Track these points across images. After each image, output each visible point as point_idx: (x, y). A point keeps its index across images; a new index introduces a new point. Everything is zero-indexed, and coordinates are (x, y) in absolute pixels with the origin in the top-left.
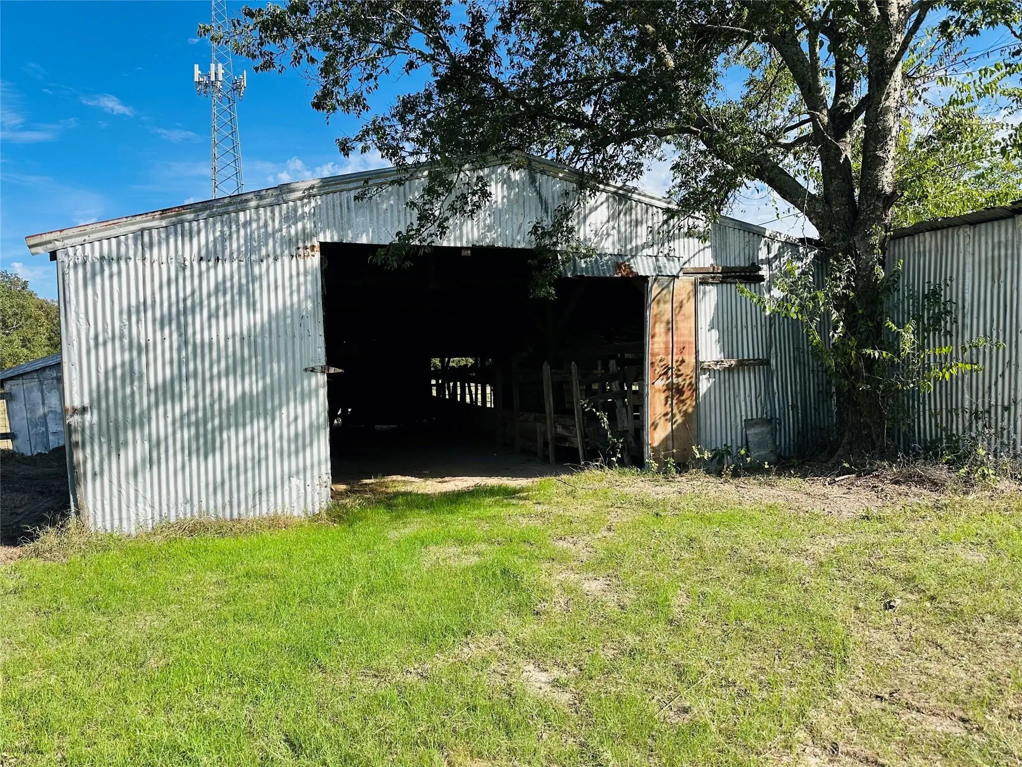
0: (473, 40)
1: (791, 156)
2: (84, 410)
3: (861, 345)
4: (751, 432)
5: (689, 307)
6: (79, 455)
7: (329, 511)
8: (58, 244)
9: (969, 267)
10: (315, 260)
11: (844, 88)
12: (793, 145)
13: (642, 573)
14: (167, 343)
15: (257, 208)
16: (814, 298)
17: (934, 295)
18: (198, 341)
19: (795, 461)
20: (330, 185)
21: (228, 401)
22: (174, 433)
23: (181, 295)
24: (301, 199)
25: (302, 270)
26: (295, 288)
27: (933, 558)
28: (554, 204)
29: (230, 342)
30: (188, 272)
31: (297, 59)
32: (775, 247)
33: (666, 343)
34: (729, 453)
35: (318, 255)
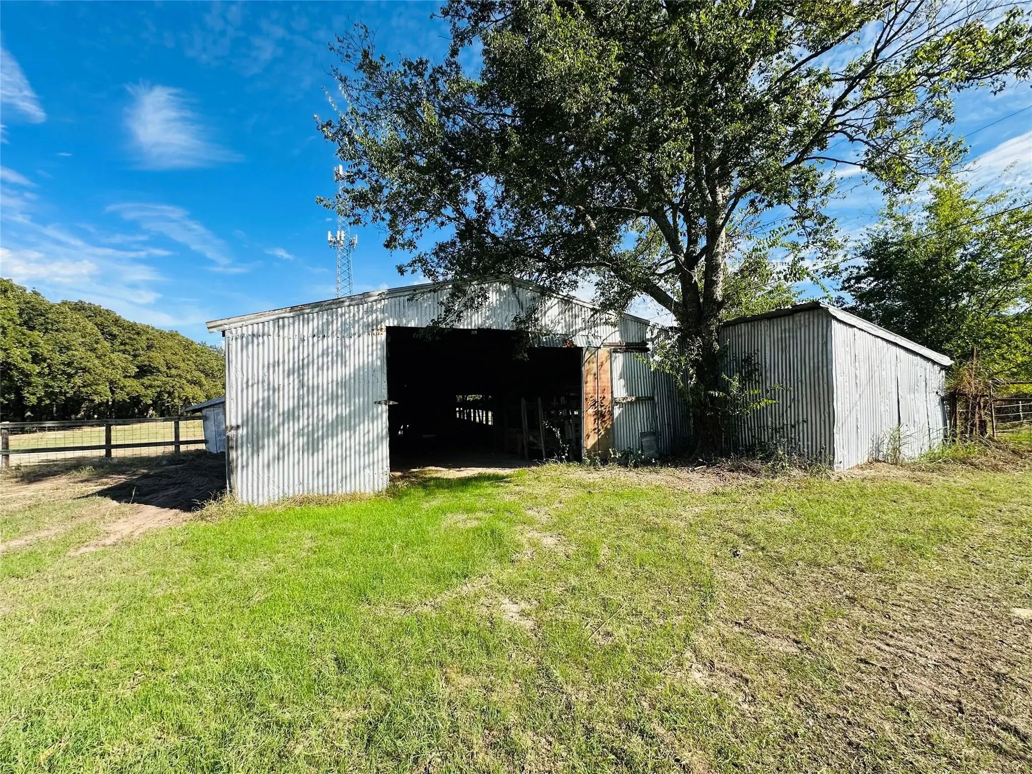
0: (479, 209)
1: (663, 281)
2: (238, 427)
3: (708, 388)
4: (644, 440)
5: (607, 365)
6: (233, 454)
7: (387, 491)
8: (226, 327)
9: (768, 343)
10: (383, 336)
11: (692, 242)
12: (663, 275)
13: (580, 532)
14: (291, 386)
15: (349, 306)
16: (679, 361)
17: (748, 360)
18: (311, 385)
19: (670, 458)
20: (393, 293)
21: (328, 420)
22: (294, 441)
23: (301, 358)
24: (375, 301)
25: (375, 342)
26: (370, 352)
27: (759, 520)
28: (527, 305)
29: (330, 386)
30: (306, 343)
31: (375, 219)
32: (656, 331)
33: (594, 387)
34: (632, 453)
35: (385, 334)
